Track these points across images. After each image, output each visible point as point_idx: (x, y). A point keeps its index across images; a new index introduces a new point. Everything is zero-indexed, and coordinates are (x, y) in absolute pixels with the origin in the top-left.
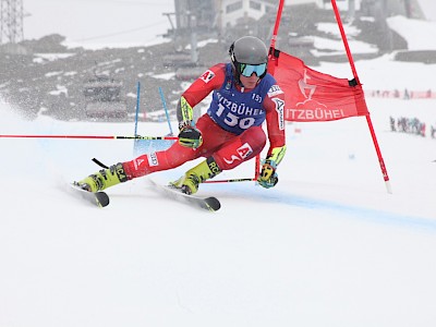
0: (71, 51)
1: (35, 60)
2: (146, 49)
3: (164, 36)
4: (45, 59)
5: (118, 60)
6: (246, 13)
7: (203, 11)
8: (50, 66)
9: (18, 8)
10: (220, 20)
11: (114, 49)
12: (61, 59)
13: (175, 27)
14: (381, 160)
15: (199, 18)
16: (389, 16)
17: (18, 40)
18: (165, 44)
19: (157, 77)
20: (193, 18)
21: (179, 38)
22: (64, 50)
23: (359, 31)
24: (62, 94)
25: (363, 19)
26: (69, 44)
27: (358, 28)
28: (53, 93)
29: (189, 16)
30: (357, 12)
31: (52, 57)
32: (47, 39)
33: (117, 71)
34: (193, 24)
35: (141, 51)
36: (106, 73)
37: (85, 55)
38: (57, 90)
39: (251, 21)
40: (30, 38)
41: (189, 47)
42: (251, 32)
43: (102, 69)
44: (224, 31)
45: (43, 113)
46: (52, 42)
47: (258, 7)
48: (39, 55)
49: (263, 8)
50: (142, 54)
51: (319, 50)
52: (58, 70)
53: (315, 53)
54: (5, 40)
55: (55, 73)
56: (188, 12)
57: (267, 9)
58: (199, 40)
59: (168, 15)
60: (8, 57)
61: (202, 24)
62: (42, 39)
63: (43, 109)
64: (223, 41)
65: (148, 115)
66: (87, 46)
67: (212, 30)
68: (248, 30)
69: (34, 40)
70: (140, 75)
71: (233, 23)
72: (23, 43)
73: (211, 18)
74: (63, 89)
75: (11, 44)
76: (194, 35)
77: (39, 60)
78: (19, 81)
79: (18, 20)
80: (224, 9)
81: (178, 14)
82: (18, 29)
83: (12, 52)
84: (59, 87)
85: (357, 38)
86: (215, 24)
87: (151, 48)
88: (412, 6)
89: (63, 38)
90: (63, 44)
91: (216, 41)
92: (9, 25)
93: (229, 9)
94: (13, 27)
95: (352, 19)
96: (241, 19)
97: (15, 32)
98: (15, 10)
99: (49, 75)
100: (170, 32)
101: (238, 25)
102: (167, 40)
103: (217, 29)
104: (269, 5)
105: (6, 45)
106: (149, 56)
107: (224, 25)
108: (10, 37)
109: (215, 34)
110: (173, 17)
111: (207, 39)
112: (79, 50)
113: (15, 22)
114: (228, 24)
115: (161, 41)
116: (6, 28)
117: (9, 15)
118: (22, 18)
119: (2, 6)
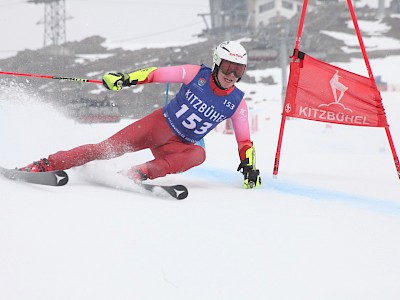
0: (111, 51)
1: (77, 61)
2: (183, 48)
3: (199, 36)
4: (86, 60)
5: (156, 60)
6: (278, 13)
7: (237, 12)
8: (91, 66)
9: (61, 12)
10: (253, 20)
11: (152, 50)
12: (101, 60)
13: (210, 27)
15: (233, 17)
17: (61, 42)
18: (199, 43)
20: (227, 18)
21: (214, 37)
22: (104, 51)
23: (389, 28)
24: (102, 92)
25: (393, 16)
26: (109, 45)
27: (389, 25)
28: (94, 92)
29: (223, 16)
30: (387, 9)
31: (93, 57)
32: (88, 41)
34: (227, 24)
35: (178, 50)
37: (124, 55)
38: (97, 88)
39: (283, 21)
42: (283, 31)
44: (257, 31)
46: (93, 44)
47: (290, 6)
48: (80, 56)
49: (295, 7)
50: (178, 54)
51: (350, 47)
52: (99, 70)
53: (345, 50)
54: (49, 42)
55: (96, 73)
56: (222, 13)
57: (299, 8)
59: (203, 15)
60: (51, 58)
61: (236, 23)
62: (83, 41)
64: (256, 40)
66: (127, 47)
67: (245, 29)
68: (280, 29)
69: (76, 42)
71: (266, 22)
72: (66, 45)
73: (244, 17)
75: (54, 46)
76: (228, 34)
77: (81, 61)
79: (61, 23)
80: (257, 9)
81: (213, 14)
82: (61, 31)
83: (55, 53)
84: (100, 86)
85: (388, 34)
86: (247, 23)
87: (186, 47)
89: (103, 40)
90: (104, 45)
91: (249, 40)
92: (52, 28)
93: (262, 9)
94: (56, 30)
95: (382, 17)
96: (274, 18)
97: (58, 34)
98: (58, 14)
99: (90, 75)
100: (205, 32)
101: (270, 24)
102: (203, 40)
103: (250, 28)
104: (301, 4)
105: (49, 48)
106: (184, 55)
107: (257, 24)
108: (53, 39)
109: (248, 33)
110: (208, 19)
111: (240, 37)
112: (118, 51)
113: (58, 24)
114: (261, 23)
115: (197, 40)
116: (49, 31)
117: (52, 18)
118: (64, 21)
119: (46, 10)
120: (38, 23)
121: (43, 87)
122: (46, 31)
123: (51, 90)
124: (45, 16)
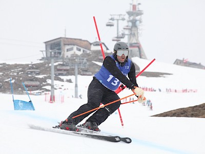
3: (40, 60)
5: (21, 69)
6: (75, 52)
7: (57, 51)
10: (64, 55)
11: (19, 64)
13: (45, 56)
14: (121, 117)
15: (55, 53)
16: (133, 57)
18: (40, 63)
19: (36, 76)
20: (53, 53)
21: (47, 61)
29: (51, 52)
33: (20, 73)
34: (53, 55)
35: (30, 66)
36: (15, 74)
37: (7, 66)
39: (77, 56)
41: (50, 65)
42: (76, 60)
43: (13, 72)
47: (80, 50)
49: (82, 51)
56: (51, 51)
57: (84, 51)
58: (55, 62)
59: (42, 51)
61: (56, 56)
64: (65, 63)
65: (32, 92)
66: (7, 63)
67: (60, 59)
70: (30, 75)
71: (69, 56)
73: (60, 53)
76: (53, 60)
80: (66, 50)
81: (46, 51)
86: (61, 56)
87: (34, 64)
88: (142, 53)
91: (62, 63)
93: (68, 50)
96: (73, 55)
100: (43, 58)
101: (71, 57)
102: (42, 62)
103: (63, 58)
104: (84, 49)
107: (65, 57)
109: (62, 60)
110: (45, 53)
111: (58, 62)
112: (4, 64)
114: (67, 56)
115: (39, 62)
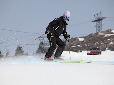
1: (105, 36)
8: (109, 37)
9: (101, 23)
12: (111, 35)
17: (101, 31)
22: (112, 33)
24: (112, 44)
28: (110, 44)
31: (109, 35)
32: (108, 31)
40: (104, 31)
45: (107, 49)
48: (106, 35)
55: (110, 39)
60: (98, 36)
62: (106, 31)
63: (107, 48)
74: (112, 43)
77: (106, 36)
78: (101, 41)
79: (101, 26)
82: (101, 28)
84: (111, 42)
89: (112, 30)
90: (112, 32)
92: (98, 28)
94: (99, 28)
97: (100, 29)
98: (100, 24)
99: (108, 39)
105: (98, 33)
116: (98, 29)
117: (98, 25)
118: (102, 26)
119: (97, 23)
120: (95, 27)
121: (96, 43)
122: (97, 28)
123: (98, 44)
124: (97, 25)
